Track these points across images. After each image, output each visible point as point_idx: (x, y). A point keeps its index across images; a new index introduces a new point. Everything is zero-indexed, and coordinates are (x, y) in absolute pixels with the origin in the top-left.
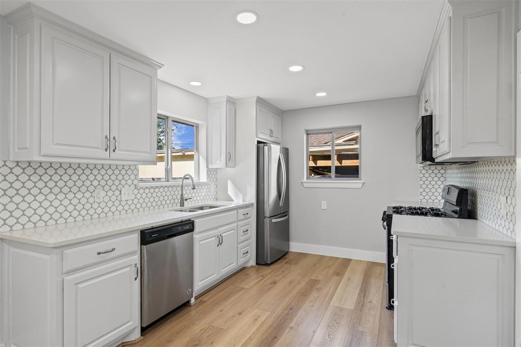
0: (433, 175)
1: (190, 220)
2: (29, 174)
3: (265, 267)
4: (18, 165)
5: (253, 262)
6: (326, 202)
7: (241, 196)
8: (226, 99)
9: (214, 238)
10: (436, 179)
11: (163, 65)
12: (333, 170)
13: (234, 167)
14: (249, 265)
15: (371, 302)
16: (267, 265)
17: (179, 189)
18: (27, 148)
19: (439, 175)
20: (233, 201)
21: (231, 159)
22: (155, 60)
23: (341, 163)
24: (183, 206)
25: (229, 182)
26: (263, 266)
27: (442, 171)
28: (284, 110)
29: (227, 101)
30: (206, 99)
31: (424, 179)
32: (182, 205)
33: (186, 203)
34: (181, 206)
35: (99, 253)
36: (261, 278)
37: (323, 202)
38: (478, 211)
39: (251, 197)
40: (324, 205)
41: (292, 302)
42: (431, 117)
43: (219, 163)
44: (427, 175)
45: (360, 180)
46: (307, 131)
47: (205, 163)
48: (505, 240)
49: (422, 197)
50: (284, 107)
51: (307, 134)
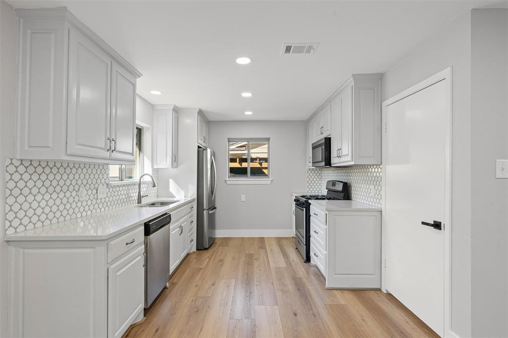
0: (315, 175)
1: (166, 214)
2: (31, 173)
3: (205, 251)
4: (22, 164)
5: (194, 249)
6: (244, 196)
7: (183, 193)
8: (172, 108)
9: (178, 229)
10: (316, 177)
11: (142, 75)
12: (249, 171)
13: (176, 167)
14: (191, 251)
15: (293, 261)
16: (206, 249)
17: (137, 187)
18: (49, 147)
19: (318, 175)
20: (175, 197)
21: (175, 160)
22: (139, 71)
23: (241, 166)
24: (141, 203)
25: (171, 181)
26: (202, 251)
27: (320, 172)
28: (210, 120)
29: (173, 109)
30: (152, 105)
31: (310, 177)
32: (139, 201)
33: (143, 200)
34: (138, 203)
35: (127, 244)
36: (208, 259)
37: (242, 196)
38: (353, 195)
39: (192, 193)
40: (243, 198)
41: (244, 269)
42: (330, 139)
43: (165, 163)
44: (311, 174)
45: (269, 178)
46: (228, 139)
47: (151, 163)
48: (368, 207)
49: (308, 189)
50: (211, 118)
51: (229, 142)
